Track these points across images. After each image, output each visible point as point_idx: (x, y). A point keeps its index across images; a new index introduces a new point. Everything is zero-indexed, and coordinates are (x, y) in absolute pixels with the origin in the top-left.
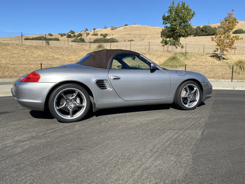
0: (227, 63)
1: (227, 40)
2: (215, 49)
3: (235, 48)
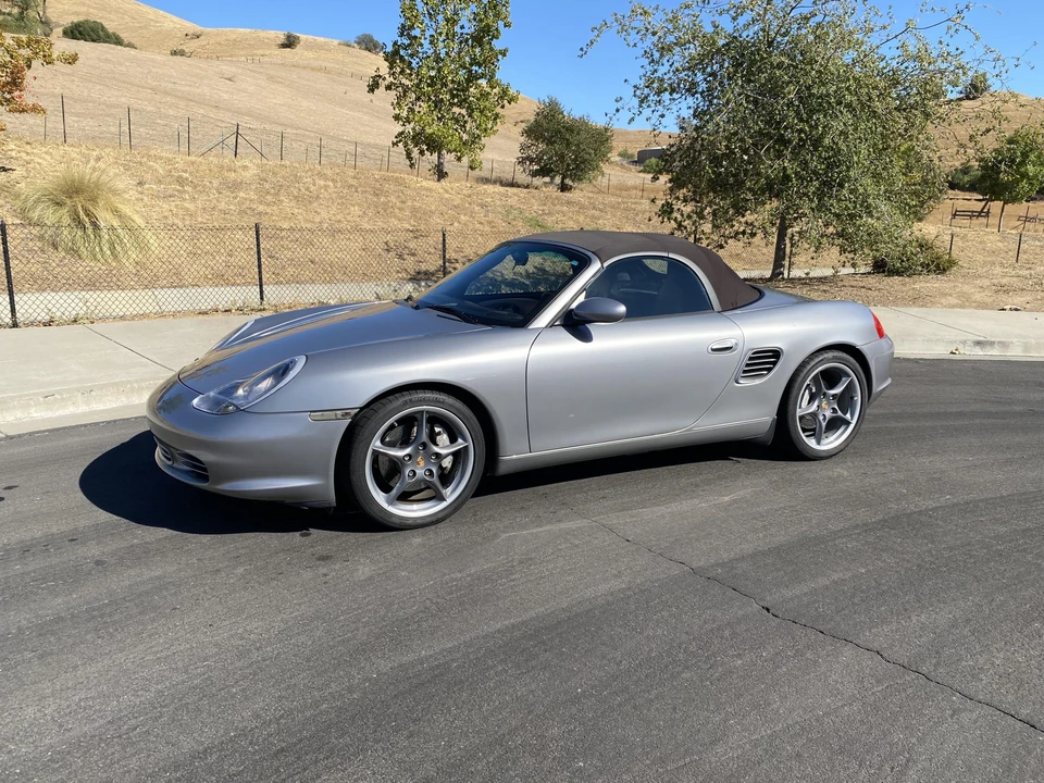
0: (3, 189)
3: (35, 109)
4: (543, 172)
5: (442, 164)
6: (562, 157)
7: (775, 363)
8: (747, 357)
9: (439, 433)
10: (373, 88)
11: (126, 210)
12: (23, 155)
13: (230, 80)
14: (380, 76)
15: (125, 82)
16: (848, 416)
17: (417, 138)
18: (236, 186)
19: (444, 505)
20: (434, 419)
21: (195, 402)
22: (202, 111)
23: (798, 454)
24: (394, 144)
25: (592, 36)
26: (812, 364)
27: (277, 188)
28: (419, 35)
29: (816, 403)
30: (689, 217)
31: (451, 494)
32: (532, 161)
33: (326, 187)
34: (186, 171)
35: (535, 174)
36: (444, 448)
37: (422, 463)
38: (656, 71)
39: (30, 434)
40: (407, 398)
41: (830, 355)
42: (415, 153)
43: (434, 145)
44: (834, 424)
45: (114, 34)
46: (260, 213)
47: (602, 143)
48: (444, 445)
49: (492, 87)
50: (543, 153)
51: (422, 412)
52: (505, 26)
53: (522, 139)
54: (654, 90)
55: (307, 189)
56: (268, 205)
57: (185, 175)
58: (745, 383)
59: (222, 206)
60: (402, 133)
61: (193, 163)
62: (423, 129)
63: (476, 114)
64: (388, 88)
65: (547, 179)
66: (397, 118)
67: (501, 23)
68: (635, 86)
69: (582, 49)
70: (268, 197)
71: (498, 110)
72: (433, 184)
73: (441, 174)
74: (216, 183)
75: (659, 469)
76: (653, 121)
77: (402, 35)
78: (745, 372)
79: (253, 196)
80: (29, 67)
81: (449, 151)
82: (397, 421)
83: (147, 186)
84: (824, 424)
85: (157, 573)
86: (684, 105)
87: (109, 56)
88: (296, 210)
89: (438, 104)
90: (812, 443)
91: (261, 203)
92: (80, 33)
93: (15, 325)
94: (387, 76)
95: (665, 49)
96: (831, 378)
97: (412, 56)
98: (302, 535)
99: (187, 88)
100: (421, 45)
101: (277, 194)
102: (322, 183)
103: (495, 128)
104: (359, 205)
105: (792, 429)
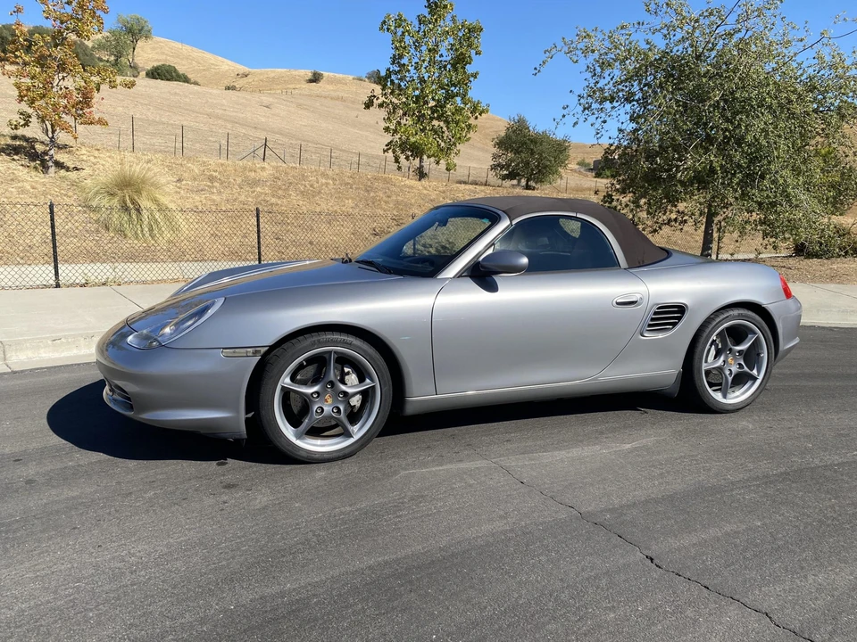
0: (73, 184)
1: (63, 78)
2: (16, 118)
3: (101, 122)
4: (511, 176)
5: (423, 166)
6: (527, 164)
7: (679, 319)
8: (652, 312)
9: (348, 373)
10: (368, 105)
11: (164, 200)
12: (92, 158)
13: (267, 107)
14: (375, 96)
15: (187, 110)
16: (755, 372)
17: (404, 146)
18: (256, 183)
19: (351, 441)
20: (343, 360)
21: (130, 339)
22: (244, 131)
23: (704, 407)
24: (384, 151)
25: (544, 57)
26: (718, 320)
27: (287, 185)
28: (407, 63)
29: (722, 358)
30: (627, 206)
31: (358, 431)
32: (502, 167)
33: (327, 184)
34: (216, 171)
35: (504, 178)
36: (352, 387)
37: (330, 401)
38: (597, 82)
39: (31, 370)
40: (315, 339)
41: (736, 312)
42: (402, 158)
43: (416, 151)
44: (741, 379)
45: (183, 75)
46: (272, 204)
47: (561, 152)
48: (352, 384)
49: (466, 104)
50: (511, 160)
51: (330, 352)
52: (476, 54)
53: (495, 150)
54: (597, 99)
55: (311, 186)
56: (279, 198)
57: (215, 174)
58: (650, 336)
59: (242, 198)
60: (391, 142)
61: (222, 165)
62: (408, 139)
63: (452, 125)
64: (381, 106)
65: (515, 182)
66: (387, 129)
67: (473, 52)
68: (579, 96)
69: (536, 69)
70: (280, 192)
71: (472, 121)
72: (414, 182)
73: (421, 174)
74: (239, 180)
75: (568, 417)
76: (597, 126)
77: (393, 63)
78: (650, 325)
79: (267, 190)
80: (98, 90)
81: (429, 157)
82: (307, 360)
83: (184, 182)
84: (730, 379)
85: (75, 494)
86: (622, 111)
87: (178, 91)
88: (301, 202)
89: (421, 118)
90: (718, 396)
91: (273, 196)
92: (158, 74)
93: (58, 286)
94: (380, 96)
95: (604, 65)
96: (737, 334)
97: (401, 79)
98: (218, 464)
99: (234, 114)
100: (409, 71)
101: (287, 189)
102: (324, 181)
103: (468, 136)
104: (352, 198)
105: (697, 382)
